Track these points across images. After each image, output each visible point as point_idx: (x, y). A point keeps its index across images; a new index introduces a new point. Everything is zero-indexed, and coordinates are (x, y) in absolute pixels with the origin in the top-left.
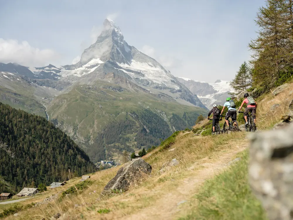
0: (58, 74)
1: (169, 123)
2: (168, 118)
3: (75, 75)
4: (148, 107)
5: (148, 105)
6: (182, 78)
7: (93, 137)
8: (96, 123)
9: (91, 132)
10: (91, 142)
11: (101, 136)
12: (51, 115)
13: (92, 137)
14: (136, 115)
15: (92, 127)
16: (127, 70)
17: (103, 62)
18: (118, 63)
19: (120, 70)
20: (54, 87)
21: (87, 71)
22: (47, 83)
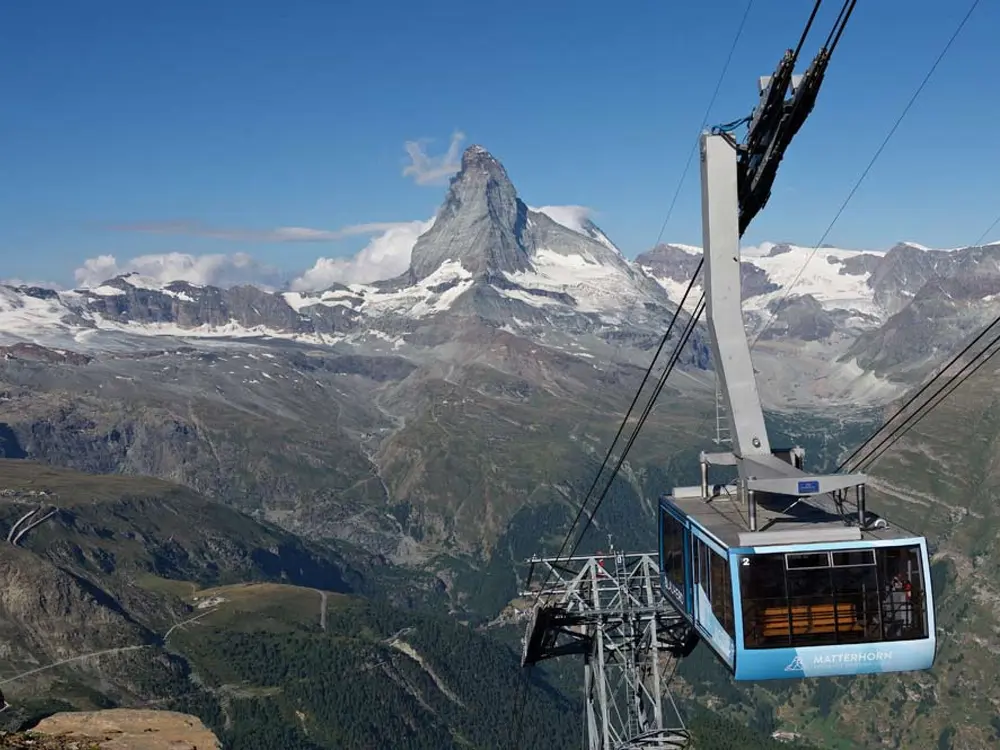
0: (358, 309)
1: (638, 489)
2: (636, 475)
3: (400, 312)
4: (592, 449)
5: (591, 442)
6: (680, 246)
7: (488, 544)
8: (490, 509)
9: (483, 532)
10: (486, 556)
11: (503, 541)
12: (393, 487)
13: (484, 542)
14: (570, 486)
15: (482, 519)
16: (532, 292)
17: (470, 275)
18: (507, 275)
19: (514, 294)
20: (366, 373)
21: (431, 302)
22: (350, 364)
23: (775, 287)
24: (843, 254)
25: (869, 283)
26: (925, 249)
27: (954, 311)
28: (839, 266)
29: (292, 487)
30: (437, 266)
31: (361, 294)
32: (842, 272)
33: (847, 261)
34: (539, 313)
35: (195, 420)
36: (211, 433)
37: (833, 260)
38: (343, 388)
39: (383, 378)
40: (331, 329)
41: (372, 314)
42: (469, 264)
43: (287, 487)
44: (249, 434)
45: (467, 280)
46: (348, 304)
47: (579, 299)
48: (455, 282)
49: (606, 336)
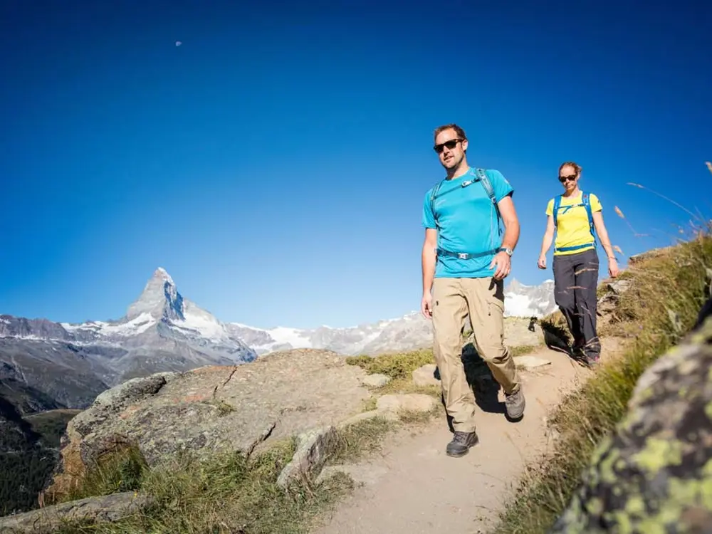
3: (120, 334)
16: (182, 328)
17: (153, 319)
18: (172, 321)
19: (174, 328)
20: (103, 354)
21: (135, 330)
22: (96, 350)
23: (274, 341)
24: (299, 331)
25: (310, 340)
26: (331, 328)
27: (344, 347)
28: (299, 334)
29: (66, 396)
30: (139, 315)
31: (101, 326)
32: (299, 336)
33: (302, 333)
34: (185, 337)
35: (14, 362)
36: (23, 369)
37: (295, 332)
38: (92, 360)
39: (112, 357)
40: (84, 340)
41: (105, 334)
42: (154, 315)
43: (64, 395)
44: (45, 370)
45: (153, 321)
46: (94, 330)
47: (202, 333)
48: (146, 323)
49: (214, 348)
